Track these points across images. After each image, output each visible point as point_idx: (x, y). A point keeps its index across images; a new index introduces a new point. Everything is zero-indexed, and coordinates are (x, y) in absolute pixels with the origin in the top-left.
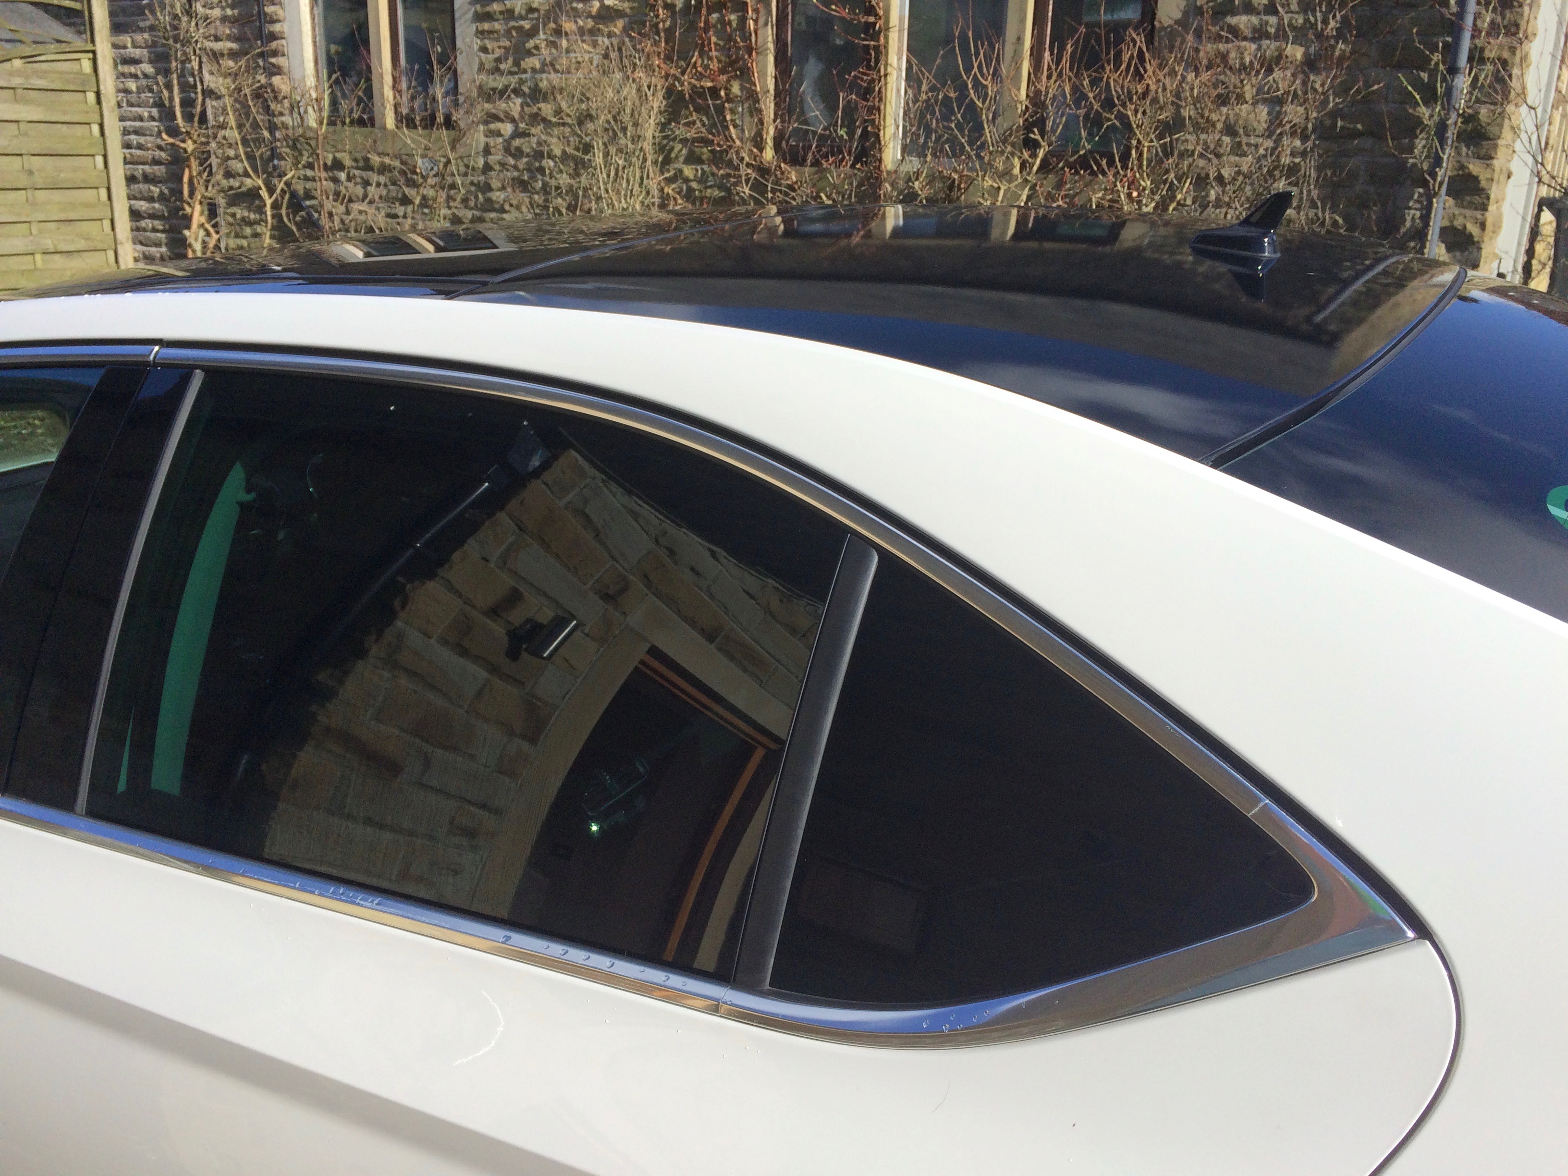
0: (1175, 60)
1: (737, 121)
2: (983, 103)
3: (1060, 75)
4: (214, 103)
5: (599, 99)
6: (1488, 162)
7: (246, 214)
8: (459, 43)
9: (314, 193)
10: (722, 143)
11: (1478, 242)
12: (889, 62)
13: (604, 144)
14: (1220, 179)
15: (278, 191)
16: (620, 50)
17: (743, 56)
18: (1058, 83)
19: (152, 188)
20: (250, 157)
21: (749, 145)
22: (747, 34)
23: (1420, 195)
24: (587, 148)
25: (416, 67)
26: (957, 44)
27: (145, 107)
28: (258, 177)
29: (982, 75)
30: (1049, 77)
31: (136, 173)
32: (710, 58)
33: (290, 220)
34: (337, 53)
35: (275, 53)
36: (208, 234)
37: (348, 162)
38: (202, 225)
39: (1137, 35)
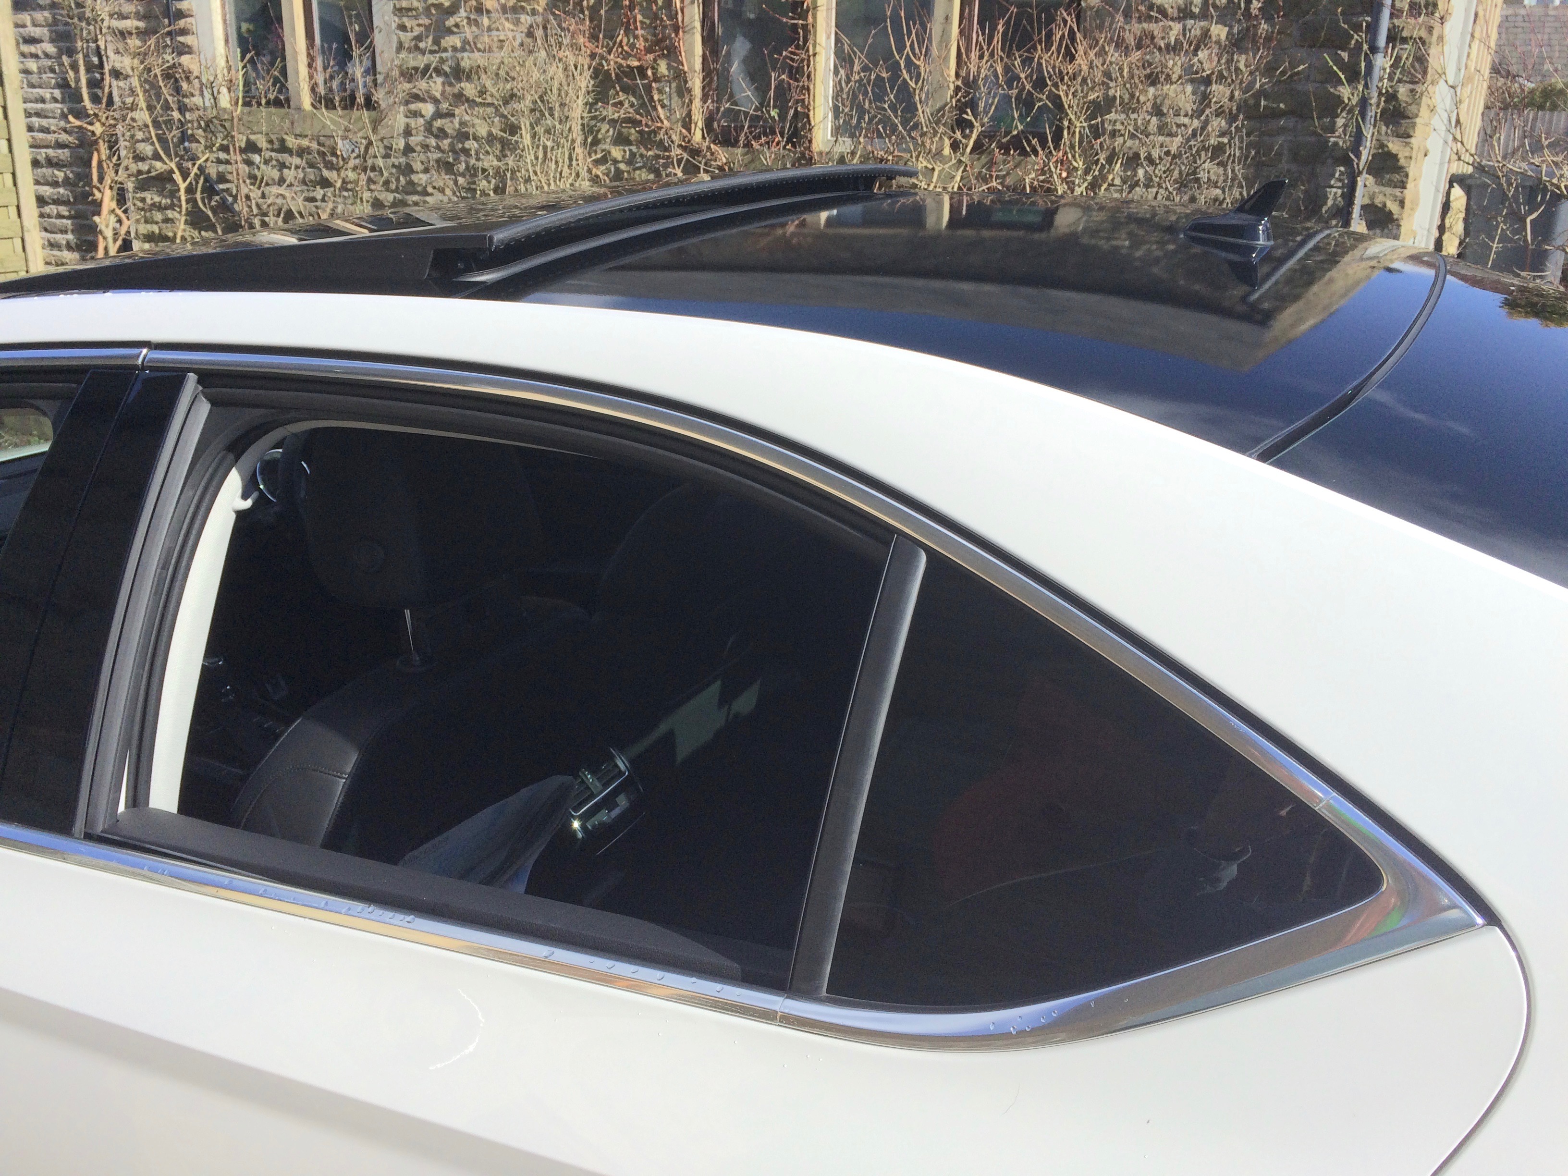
0: (1105, 41)
1: (665, 101)
2: (916, 84)
3: (992, 55)
4: (121, 84)
5: (525, 80)
6: (1407, 140)
7: (157, 199)
8: (377, 21)
9: (229, 177)
10: (650, 123)
11: (1397, 220)
12: (818, 41)
13: (531, 124)
14: (1150, 160)
15: (192, 175)
16: (545, 28)
17: (670, 35)
18: (989, 63)
19: (56, 172)
20: (162, 139)
21: (679, 127)
22: (673, 13)
23: (1342, 173)
24: (514, 129)
25: (334, 46)
26: (889, 24)
27: (47, 88)
28: (171, 160)
29: (914, 54)
30: (981, 57)
31: (39, 157)
32: (636, 37)
33: (205, 205)
34: (248, 31)
35: (184, 32)
36: (120, 221)
37: (262, 143)
38: (113, 211)
39: (1068, 15)
